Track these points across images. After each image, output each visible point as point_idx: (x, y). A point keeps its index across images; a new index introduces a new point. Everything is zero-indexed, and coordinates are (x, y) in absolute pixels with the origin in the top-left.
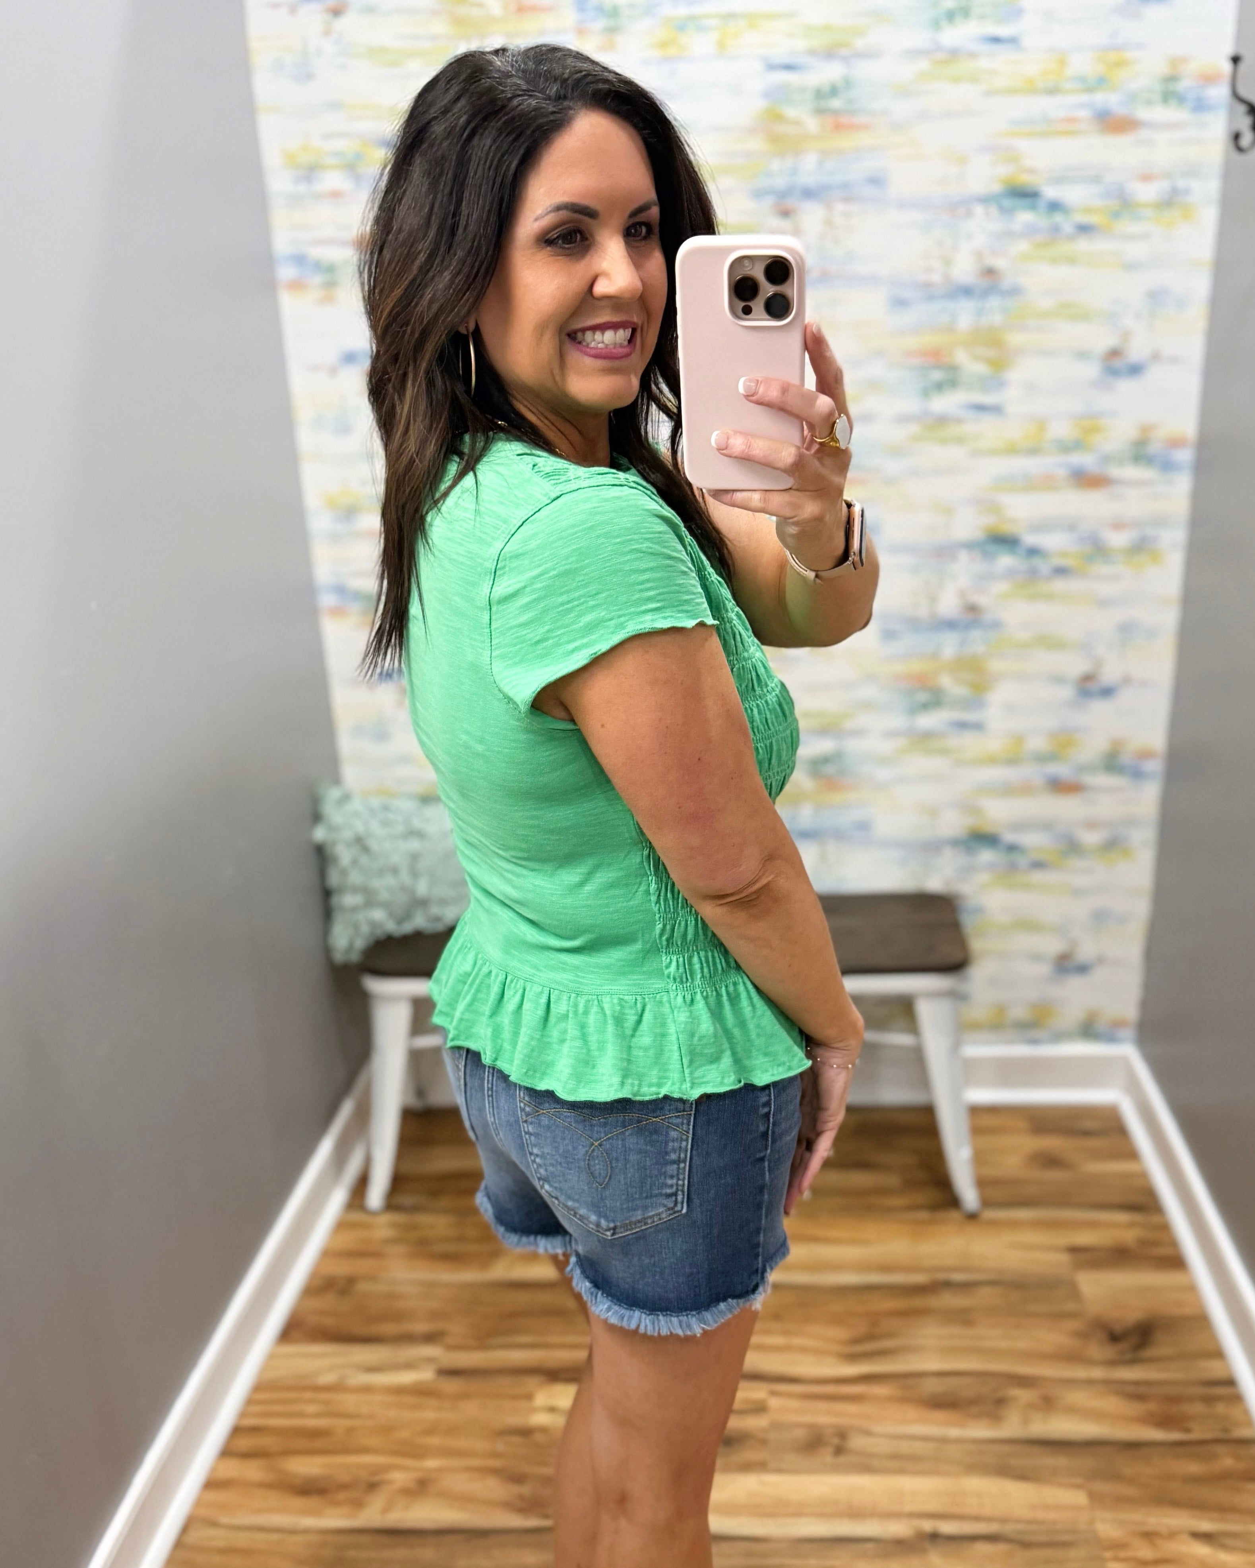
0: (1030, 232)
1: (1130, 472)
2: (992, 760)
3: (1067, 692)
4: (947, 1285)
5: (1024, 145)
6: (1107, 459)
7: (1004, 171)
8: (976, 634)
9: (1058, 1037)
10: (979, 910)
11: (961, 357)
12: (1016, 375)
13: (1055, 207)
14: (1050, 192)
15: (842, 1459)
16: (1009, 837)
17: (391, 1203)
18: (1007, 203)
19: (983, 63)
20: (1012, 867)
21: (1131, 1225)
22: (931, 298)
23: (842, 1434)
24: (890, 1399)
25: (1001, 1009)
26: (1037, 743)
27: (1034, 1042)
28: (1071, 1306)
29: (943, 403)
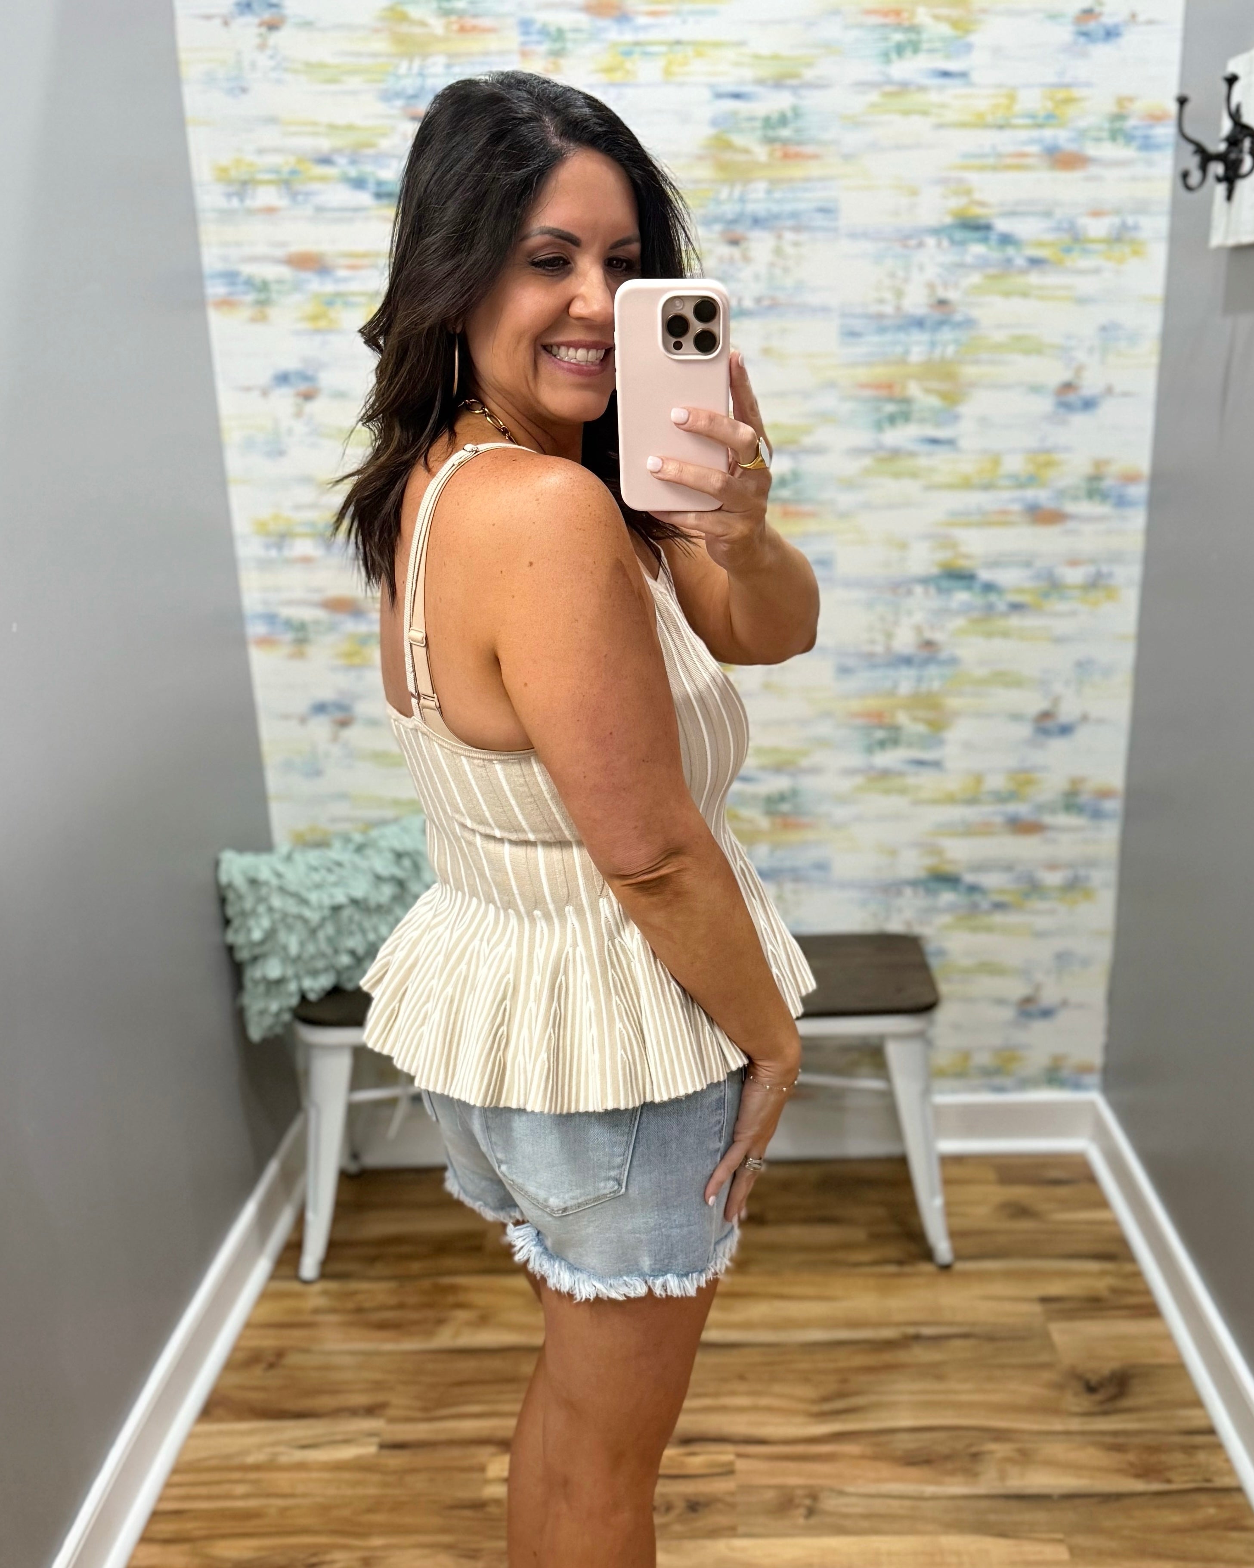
0: (982, 264)
1: (1085, 508)
2: (951, 800)
3: (1025, 730)
4: (917, 1338)
5: (974, 178)
6: (1061, 494)
7: (955, 203)
8: (932, 671)
9: (1024, 1084)
10: (941, 953)
11: (914, 389)
12: (968, 409)
13: (1006, 240)
14: (1002, 225)
15: (813, 1521)
16: (969, 878)
17: (326, 1272)
18: (959, 235)
19: (933, 97)
20: (974, 908)
21: (1103, 1273)
22: (882, 330)
23: (814, 1495)
24: (863, 1457)
25: (966, 1055)
26: (996, 782)
27: (1000, 1089)
28: (1044, 1358)
29: (894, 437)
